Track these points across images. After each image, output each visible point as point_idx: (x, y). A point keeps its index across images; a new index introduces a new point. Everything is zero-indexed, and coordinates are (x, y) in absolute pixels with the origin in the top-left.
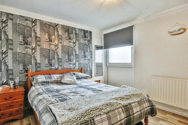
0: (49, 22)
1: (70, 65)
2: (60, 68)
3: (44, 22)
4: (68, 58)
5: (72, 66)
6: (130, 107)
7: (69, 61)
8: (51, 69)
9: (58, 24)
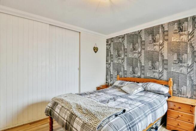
0: (133, 32)
1: (154, 74)
2: (142, 76)
3: (130, 34)
4: (152, 65)
5: (157, 75)
6: (74, 118)
7: (153, 69)
8: (134, 77)
9: (141, 30)
